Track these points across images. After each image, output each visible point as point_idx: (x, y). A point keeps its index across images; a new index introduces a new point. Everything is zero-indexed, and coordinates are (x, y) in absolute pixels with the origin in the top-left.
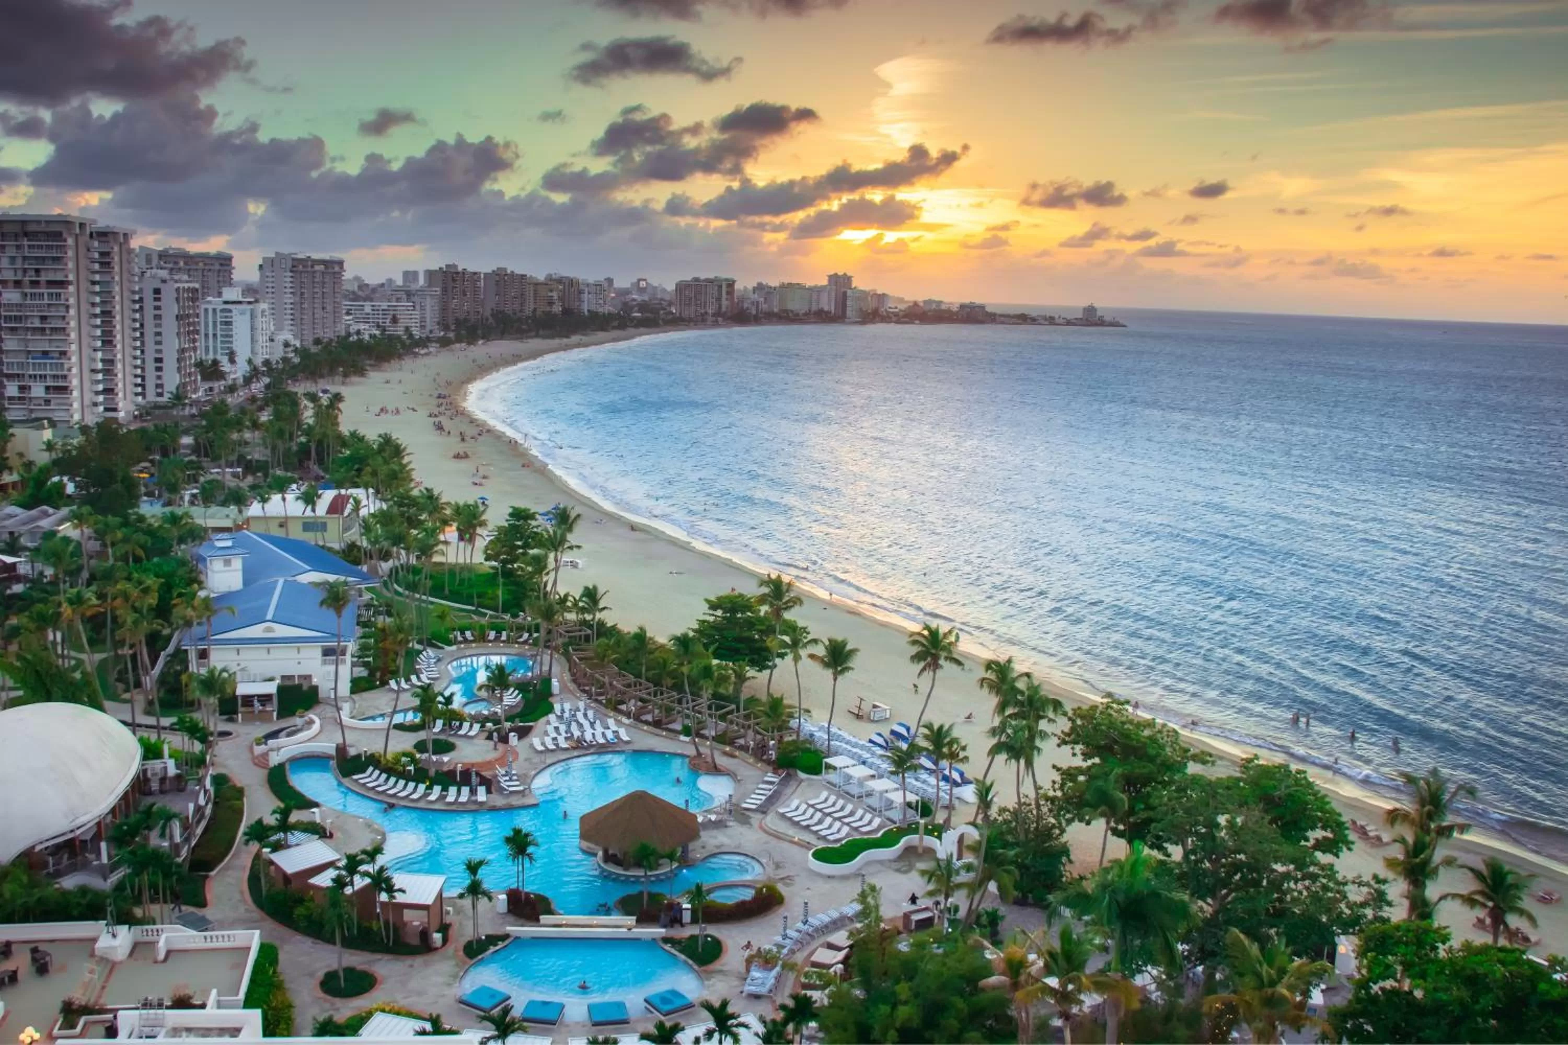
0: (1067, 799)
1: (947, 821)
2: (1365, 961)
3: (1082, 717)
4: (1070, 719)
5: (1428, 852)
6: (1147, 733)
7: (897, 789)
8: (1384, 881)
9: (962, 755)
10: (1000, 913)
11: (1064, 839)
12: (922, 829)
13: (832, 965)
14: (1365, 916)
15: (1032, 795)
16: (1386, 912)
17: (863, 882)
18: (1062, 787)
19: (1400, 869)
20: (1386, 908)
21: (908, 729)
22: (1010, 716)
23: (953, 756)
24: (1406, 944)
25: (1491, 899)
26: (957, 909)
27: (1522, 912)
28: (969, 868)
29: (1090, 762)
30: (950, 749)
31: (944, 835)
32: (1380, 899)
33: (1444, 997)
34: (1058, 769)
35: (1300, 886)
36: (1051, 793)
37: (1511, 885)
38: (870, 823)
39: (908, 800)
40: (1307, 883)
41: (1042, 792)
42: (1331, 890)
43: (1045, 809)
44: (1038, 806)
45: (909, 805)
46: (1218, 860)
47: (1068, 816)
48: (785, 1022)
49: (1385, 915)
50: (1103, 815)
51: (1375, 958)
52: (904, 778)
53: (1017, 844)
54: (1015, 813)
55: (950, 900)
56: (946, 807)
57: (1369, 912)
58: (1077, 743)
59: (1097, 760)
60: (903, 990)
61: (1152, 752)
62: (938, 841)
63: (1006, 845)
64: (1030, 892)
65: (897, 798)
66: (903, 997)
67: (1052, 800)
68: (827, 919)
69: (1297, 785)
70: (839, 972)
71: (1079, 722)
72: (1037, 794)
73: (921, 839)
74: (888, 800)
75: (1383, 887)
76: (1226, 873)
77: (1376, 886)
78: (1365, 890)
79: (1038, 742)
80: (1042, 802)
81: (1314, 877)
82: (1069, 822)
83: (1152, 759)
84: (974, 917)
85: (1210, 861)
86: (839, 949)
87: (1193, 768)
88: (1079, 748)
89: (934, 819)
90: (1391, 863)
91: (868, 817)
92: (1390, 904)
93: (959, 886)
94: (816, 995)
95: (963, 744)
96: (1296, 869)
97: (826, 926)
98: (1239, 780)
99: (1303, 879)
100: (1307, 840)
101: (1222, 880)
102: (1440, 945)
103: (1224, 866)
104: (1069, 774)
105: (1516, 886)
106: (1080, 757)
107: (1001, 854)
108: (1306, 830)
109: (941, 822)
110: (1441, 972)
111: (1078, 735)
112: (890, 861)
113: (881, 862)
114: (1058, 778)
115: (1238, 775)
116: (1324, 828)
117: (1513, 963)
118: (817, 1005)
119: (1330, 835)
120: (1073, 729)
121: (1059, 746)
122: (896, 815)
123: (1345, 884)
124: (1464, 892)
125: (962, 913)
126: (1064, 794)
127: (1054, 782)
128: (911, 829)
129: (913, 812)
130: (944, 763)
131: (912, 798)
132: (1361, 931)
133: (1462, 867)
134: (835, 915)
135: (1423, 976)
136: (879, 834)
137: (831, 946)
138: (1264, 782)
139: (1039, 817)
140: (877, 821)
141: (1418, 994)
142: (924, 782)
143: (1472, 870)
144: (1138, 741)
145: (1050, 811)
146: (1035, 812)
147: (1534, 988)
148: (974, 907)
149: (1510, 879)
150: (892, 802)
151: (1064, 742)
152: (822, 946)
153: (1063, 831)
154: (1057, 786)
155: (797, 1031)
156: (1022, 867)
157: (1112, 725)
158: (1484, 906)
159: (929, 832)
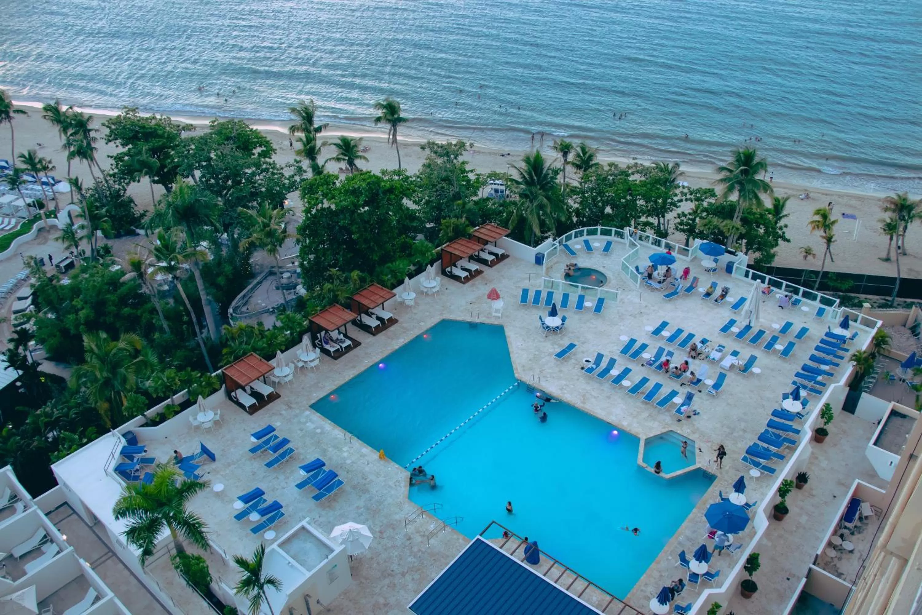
0: (122, 172)
1: (57, 207)
2: (306, 200)
3: (114, 124)
4: (108, 127)
5: (313, 142)
6: (154, 122)
7: (17, 199)
8: (300, 161)
9: (50, 166)
10: (109, 245)
11: (128, 193)
12: (43, 216)
13: (27, 308)
14: (296, 181)
15: (101, 176)
16: (305, 176)
17: (23, 257)
18: (117, 167)
19: (303, 154)
20: (304, 174)
21: (7, 162)
22: (71, 135)
23: (45, 168)
24: (322, 186)
25: (346, 155)
26: (84, 252)
27: (360, 157)
28: (83, 227)
29: (127, 149)
30: (42, 165)
31: (58, 215)
32: (300, 170)
33: (344, 203)
34: (112, 157)
35: (261, 177)
36: (111, 172)
37: (354, 146)
38: (9, 223)
39: (28, 202)
40: (264, 174)
41: (106, 173)
42: (276, 174)
43: (111, 182)
44: (107, 181)
45: (29, 205)
46: (217, 176)
47: (126, 181)
48: (17, 348)
49: (305, 177)
50: (146, 174)
51: (310, 197)
52: (19, 190)
53: (103, 205)
54: (96, 189)
55: (79, 248)
56: (53, 199)
57: (297, 178)
58: (116, 139)
59: (130, 146)
60: (77, 302)
61: (160, 132)
62: (56, 220)
63: (97, 208)
64: (121, 229)
65: (20, 203)
66: (79, 306)
67: (114, 175)
68: (10, 286)
69: (240, 128)
70: (33, 310)
71: (113, 127)
72: (104, 175)
73: (46, 222)
74: (14, 206)
75: (300, 164)
76: (223, 182)
77: (297, 165)
78: (293, 168)
79: (93, 145)
80: (108, 178)
81: (267, 170)
82: (128, 184)
83: (162, 136)
84: (95, 253)
85: (213, 178)
86: (26, 298)
87: (184, 135)
88: (119, 141)
89: (48, 208)
90: (298, 153)
91: (6, 220)
92: (305, 172)
93: (81, 239)
94: (27, 326)
95: (48, 159)
96: (256, 169)
97: (12, 289)
98: (211, 134)
99: (262, 173)
100: (254, 154)
101: (222, 185)
102: (336, 181)
103: (221, 179)
104: (118, 158)
105: (355, 146)
106: (121, 147)
107: (97, 214)
108: (252, 150)
109: (53, 208)
110: (341, 193)
111: (116, 135)
112: (32, 240)
113: (27, 243)
114: (114, 162)
115: (210, 131)
116: (260, 146)
117: (368, 179)
118: (30, 332)
119: (265, 149)
120: (112, 131)
121: (106, 144)
122: (25, 214)
123: (282, 169)
124: (334, 156)
125: (88, 254)
126: (119, 170)
127: (112, 165)
128: (37, 218)
129: (34, 208)
130: (41, 174)
131: (29, 201)
132: (297, 188)
133: (330, 144)
134: (14, 281)
135: (333, 197)
136: (19, 228)
137: (20, 299)
138: (224, 131)
139: (110, 188)
140: (13, 221)
141: (333, 207)
142: (32, 189)
143: (335, 144)
144: (151, 128)
145: (114, 182)
146: (106, 185)
147: (379, 185)
148: (94, 247)
149: (352, 143)
150: (18, 207)
151: (110, 141)
152: (15, 300)
153: (125, 190)
154: (113, 167)
155: (25, 349)
156: (111, 217)
157: (133, 124)
158: (344, 159)
159: (48, 216)
